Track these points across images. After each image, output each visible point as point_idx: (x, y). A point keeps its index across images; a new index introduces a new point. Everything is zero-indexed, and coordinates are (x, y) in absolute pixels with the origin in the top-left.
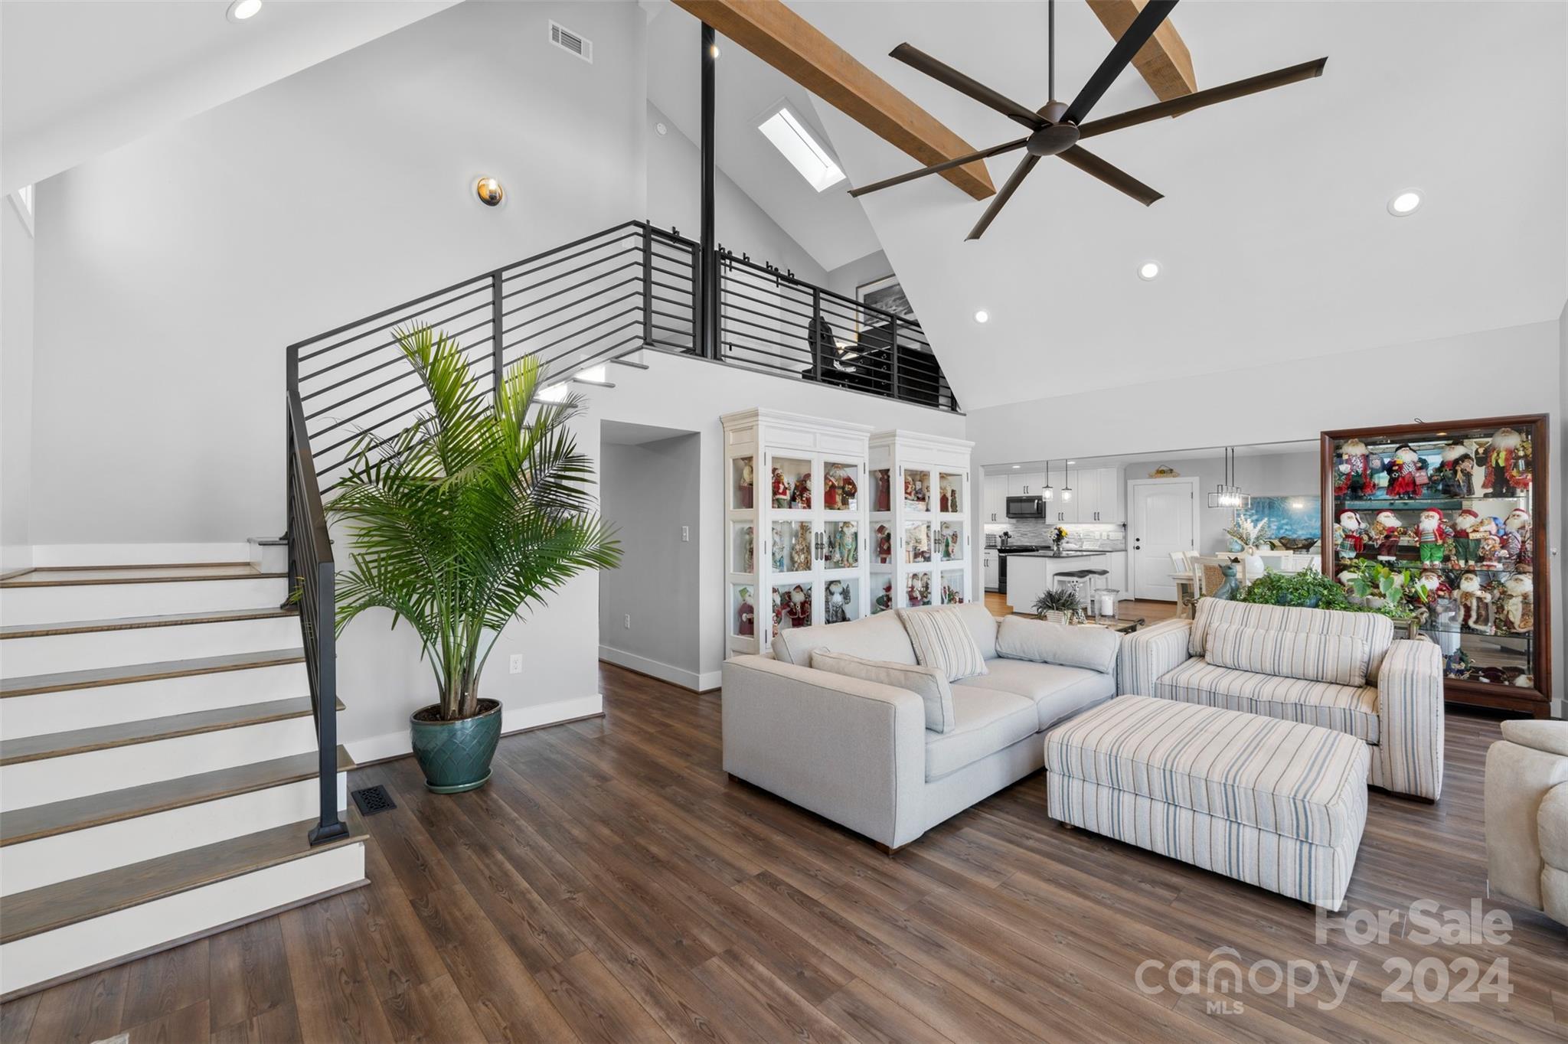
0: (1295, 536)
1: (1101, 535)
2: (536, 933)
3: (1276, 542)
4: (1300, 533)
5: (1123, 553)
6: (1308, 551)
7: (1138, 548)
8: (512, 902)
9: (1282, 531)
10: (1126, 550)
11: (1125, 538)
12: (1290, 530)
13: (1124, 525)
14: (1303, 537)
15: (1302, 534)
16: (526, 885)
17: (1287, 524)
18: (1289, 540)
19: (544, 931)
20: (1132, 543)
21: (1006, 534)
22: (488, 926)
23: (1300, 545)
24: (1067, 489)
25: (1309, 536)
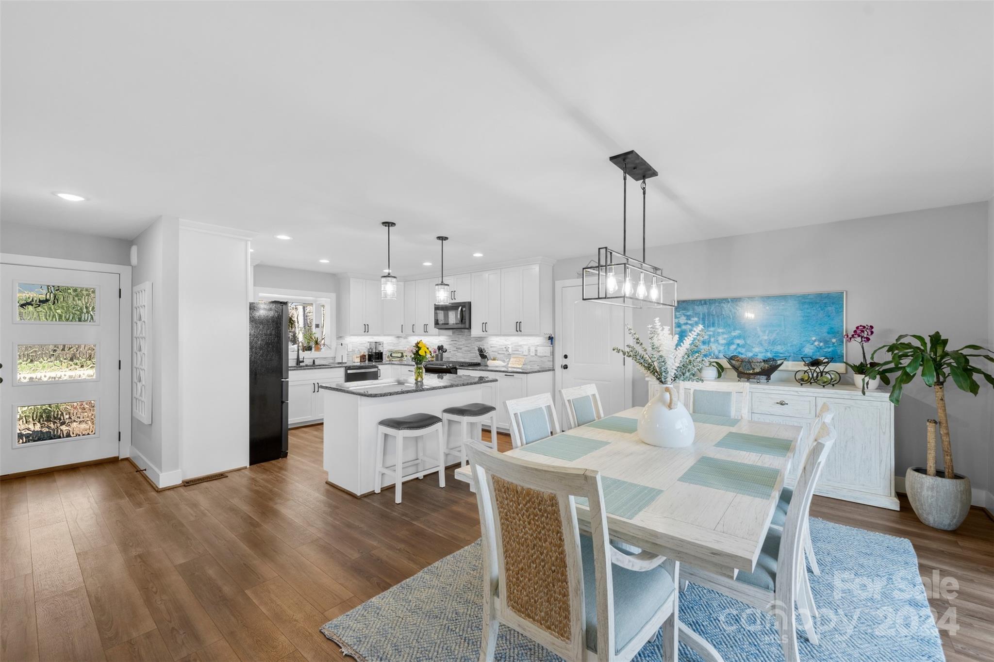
0: (750, 355)
1: (529, 350)
3: (725, 363)
4: (756, 350)
5: (551, 373)
6: (768, 379)
7: (566, 367)
9: (733, 347)
10: (554, 370)
11: (553, 353)
12: (743, 346)
13: (551, 338)
14: (761, 357)
15: (758, 352)
17: (739, 337)
18: (742, 361)
20: (560, 361)
21: (440, 348)
23: (758, 370)
24: (442, 284)
25: (769, 355)
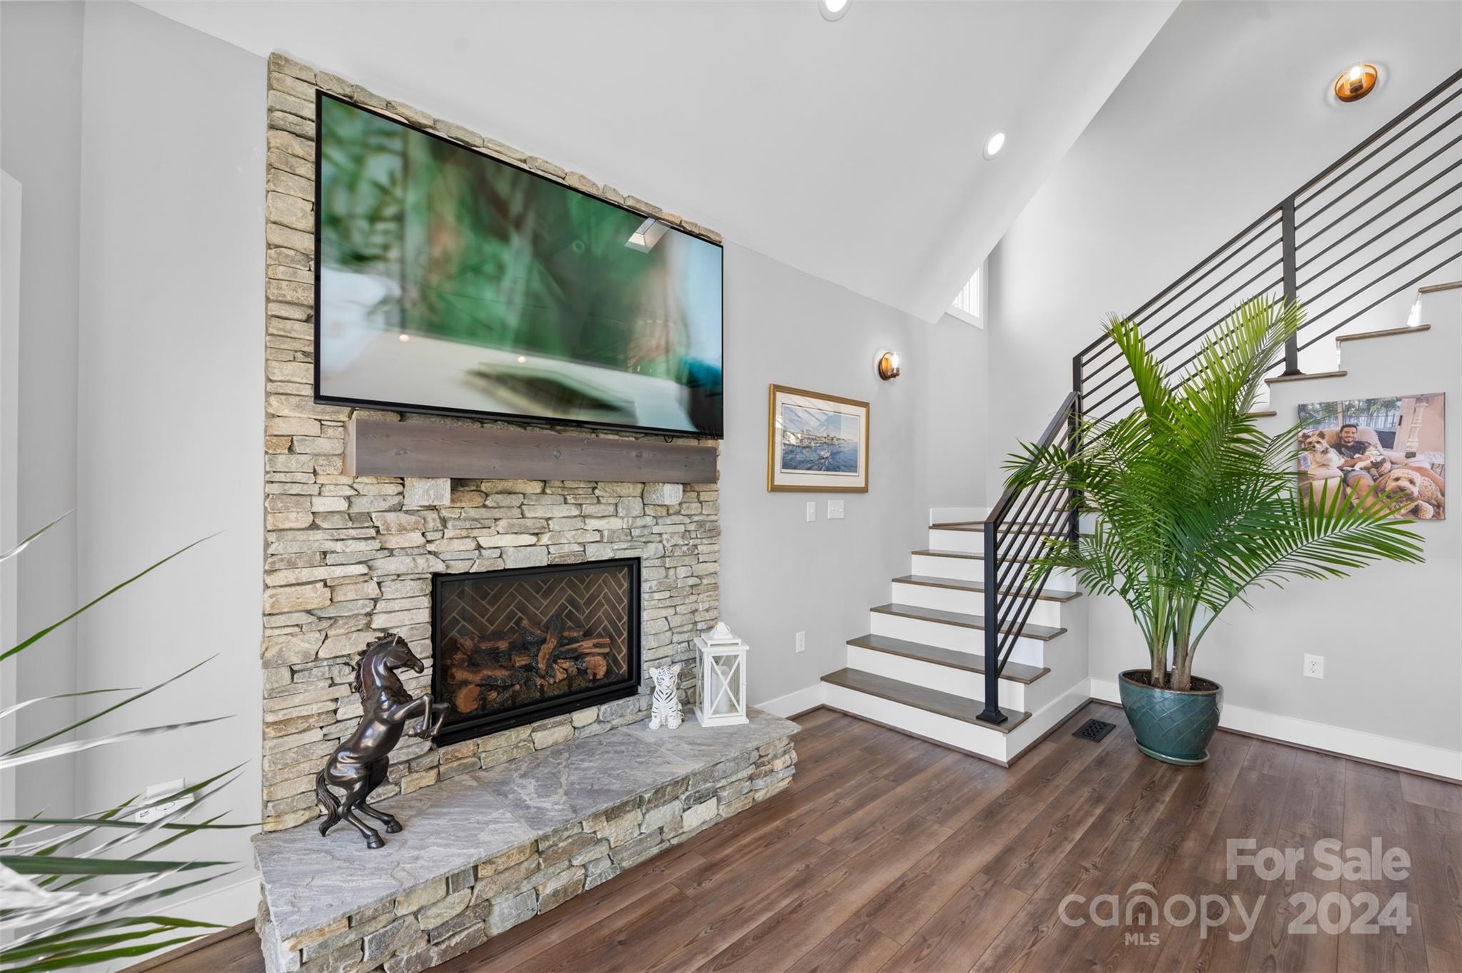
2: (1027, 861)
8: (1049, 836)
16: (1078, 837)
19: (1031, 865)
22: (1014, 833)
